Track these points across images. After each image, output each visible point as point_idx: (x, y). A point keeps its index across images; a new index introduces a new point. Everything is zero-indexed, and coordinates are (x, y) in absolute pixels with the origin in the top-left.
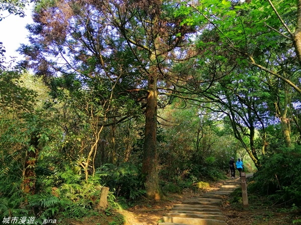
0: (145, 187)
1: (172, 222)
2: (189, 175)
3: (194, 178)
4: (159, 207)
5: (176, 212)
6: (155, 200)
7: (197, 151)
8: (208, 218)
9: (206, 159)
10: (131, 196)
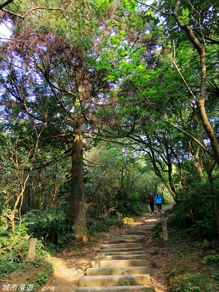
0: (72, 231)
1: (100, 266)
2: (115, 212)
3: (120, 215)
4: (87, 249)
5: (103, 255)
6: (83, 242)
7: (121, 188)
8: (132, 258)
9: (130, 195)
10: (59, 241)
